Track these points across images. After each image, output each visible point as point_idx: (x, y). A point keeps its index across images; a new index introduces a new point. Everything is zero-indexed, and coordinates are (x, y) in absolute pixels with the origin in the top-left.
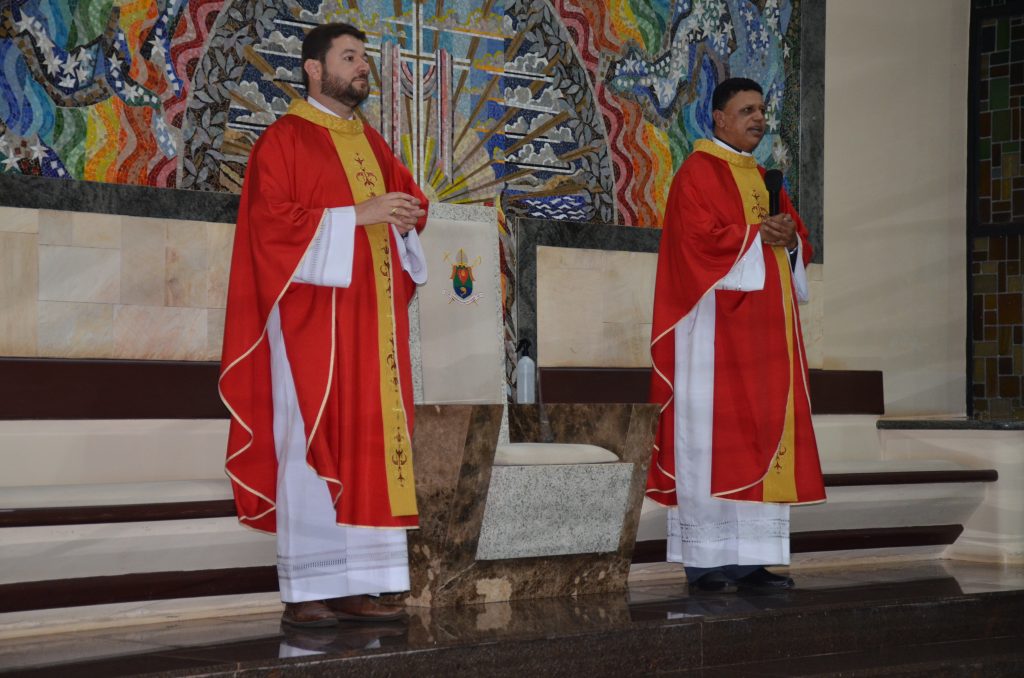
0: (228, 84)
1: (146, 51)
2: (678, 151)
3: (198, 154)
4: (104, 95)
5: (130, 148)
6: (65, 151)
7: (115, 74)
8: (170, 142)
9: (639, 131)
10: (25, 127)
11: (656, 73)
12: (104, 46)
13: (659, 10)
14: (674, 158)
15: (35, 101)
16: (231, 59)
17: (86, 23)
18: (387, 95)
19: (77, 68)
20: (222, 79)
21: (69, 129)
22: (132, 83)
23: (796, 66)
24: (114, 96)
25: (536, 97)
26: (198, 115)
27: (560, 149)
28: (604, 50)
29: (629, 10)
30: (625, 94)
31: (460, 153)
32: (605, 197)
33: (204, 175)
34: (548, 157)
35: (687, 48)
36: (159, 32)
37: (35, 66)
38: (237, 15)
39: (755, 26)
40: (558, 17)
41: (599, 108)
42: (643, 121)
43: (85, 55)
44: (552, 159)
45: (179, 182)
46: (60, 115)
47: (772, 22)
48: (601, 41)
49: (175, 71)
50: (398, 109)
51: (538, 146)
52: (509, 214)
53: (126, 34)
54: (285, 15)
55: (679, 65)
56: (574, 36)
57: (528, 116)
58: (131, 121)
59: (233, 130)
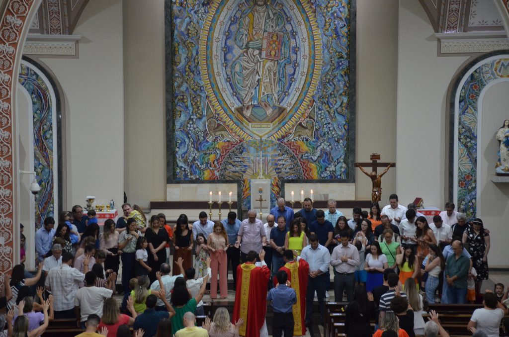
1: (214, 163)
2: (318, 167)
3: (222, 175)
4: (207, 169)
5: (211, 175)
6: (202, 176)
7: (209, 166)
8: (217, 174)
9: (308, 164)
10: (196, 174)
11: (313, 155)
12: (207, 163)
13: (313, 146)
15: (197, 171)
16: (227, 162)
17: (205, 161)
19: (203, 166)
20: (226, 165)
21: (202, 174)
22: (211, 167)
23: (348, 151)
24: (209, 169)
25: (285, 161)
26: (222, 170)
27: (290, 169)
29: (306, 146)
30: (305, 159)
31: (269, 171)
32: (301, 175)
33: (222, 178)
34: (288, 170)
35: (320, 151)
36: (216, 160)
37: (197, 167)
38: (228, 157)
39: (337, 145)
40: (290, 150)
41: (299, 162)
42: (310, 163)
43: (205, 165)
45: (219, 179)
46: (201, 172)
47: (342, 144)
48: (299, 152)
49: (218, 165)
50: (257, 165)
51: (285, 169)
52: (279, 179)
53: (211, 161)
54: (237, 155)
55: (318, 153)
56: (293, 151)
57: (283, 165)
58: (211, 172)
59: (227, 172)
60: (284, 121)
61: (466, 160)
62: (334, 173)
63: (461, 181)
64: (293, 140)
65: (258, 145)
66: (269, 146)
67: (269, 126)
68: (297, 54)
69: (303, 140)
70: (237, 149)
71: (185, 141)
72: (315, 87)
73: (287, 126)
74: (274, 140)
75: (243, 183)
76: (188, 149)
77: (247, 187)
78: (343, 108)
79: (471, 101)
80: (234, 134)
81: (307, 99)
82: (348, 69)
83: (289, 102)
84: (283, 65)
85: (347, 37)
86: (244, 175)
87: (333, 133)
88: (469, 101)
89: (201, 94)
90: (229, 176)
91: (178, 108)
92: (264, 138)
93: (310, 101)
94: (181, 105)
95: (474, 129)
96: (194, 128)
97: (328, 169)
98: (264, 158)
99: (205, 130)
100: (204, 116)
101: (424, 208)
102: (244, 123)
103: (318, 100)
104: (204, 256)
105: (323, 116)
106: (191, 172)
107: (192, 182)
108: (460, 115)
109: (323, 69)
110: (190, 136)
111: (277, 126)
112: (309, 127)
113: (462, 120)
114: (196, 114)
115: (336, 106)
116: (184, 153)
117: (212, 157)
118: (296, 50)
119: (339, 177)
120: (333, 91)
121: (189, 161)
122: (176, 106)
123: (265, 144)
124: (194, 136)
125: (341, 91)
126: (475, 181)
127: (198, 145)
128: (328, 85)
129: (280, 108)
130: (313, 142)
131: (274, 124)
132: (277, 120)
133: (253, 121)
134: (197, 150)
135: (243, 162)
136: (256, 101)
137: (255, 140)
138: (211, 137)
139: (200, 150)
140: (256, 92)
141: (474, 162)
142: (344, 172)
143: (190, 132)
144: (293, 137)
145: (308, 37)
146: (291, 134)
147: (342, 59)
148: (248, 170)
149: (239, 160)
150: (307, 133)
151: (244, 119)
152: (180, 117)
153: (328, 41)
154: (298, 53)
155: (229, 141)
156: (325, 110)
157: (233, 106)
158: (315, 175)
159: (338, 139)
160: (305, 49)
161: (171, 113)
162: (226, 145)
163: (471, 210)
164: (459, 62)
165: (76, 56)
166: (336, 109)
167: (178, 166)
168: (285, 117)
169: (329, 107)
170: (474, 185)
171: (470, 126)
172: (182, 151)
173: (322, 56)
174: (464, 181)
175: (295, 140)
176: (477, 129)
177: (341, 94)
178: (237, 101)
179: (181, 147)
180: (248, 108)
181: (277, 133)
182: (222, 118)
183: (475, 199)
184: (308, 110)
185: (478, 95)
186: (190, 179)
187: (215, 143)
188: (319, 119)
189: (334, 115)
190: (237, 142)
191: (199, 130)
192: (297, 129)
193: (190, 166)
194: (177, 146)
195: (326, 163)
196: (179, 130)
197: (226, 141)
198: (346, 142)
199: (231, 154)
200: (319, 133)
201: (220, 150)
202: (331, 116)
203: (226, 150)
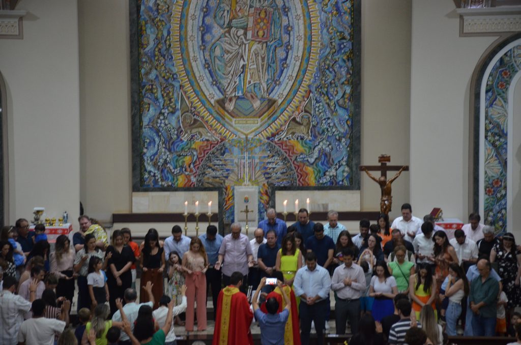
1: (189, 166)
2: (315, 171)
3: (199, 181)
4: (182, 174)
5: (187, 181)
6: (175, 183)
7: (184, 171)
8: (193, 179)
9: (304, 168)
10: (168, 180)
11: (309, 157)
12: (182, 167)
13: (310, 145)
15: (170, 176)
16: (206, 166)
17: (179, 164)
18: (239, 168)
19: (177, 171)
20: (204, 169)
21: (175, 180)
22: (187, 172)
23: (352, 152)
24: (184, 174)
25: (276, 164)
26: (199, 175)
27: (282, 173)
29: (301, 146)
30: (300, 162)
31: (256, 176)
32: (295, 181)
33: (200, 184)
34: (279, 175)
35: (318, 152)
36: (192, 163)
37: (170, 171)
38: (207, 159)
39: (338, 145)
40: (281, 150)
41: (293, 165)
42: (305, 166)
43: (178, 169)
44: (280, 175)
45: (196, 186)
46: (174, 178)
47: (344, 144)
48: (293, 153)
49: (195, 169)
50: (242, 169)
51: (276, 173)
52: (269, 185)
53: (186, 165)
54: (217, 157)
55: (316, 155)
56: (286, 153)
57: (274, 168)
58: (186, 177)
59: (206, 177)
60: (274, 116)
61: (495, 163)
62: (335, 178)
63: (488, 187)
64: (285, 139)
65: (243, 145)
66: (256, 146)
67: (256, 122)
68: (289, 34)
69: (297, 139)
70: (217, 150)
71: (154, 140)
72: (312, 74)
73: (277, 122)
74: (263, 138)
75: (225, 190)
76: (158, 149)
77: (230, 196)
78: (346, 100)
79: (501, 91)
80: (214, 132)
81: (302, 89)
82: (351, 53)
83: (280, 93)
84: (273, 48)
85: (350, 14)
86: (226, 181)
87: (334, 130)
88: (498, 91)
89: (174, 83)
90: (208, 183)
91: (146, 100)
92: (250, 136)
93: (306, 91)
94: (149, 96)
95: (504, 125)
96: (166, 125)
97: (327, 173)
98: (250, 161)
99: (178, 126)
100: (178, 109)
101: (443, 220)
102: (226, 118)
103: (316, 90)
104: (178, 280)
105: (322, 109)
106: (162, 177)
107: (163, 189)
108: (487, 107)
109: (322, 52)
110: (160, 134)
111: (266, 122)
112: (305, 123)
113: (490, 114)
114: (168, 107)
115: (337, 98)
116: (155, 155)
117: (187, 159)
118: (288, 30)
119: (341, 183)
120: (334, 80)
121: (159, 164)
122: (143, 98)
123: (252, 144)
124: (165, 134)
125: (343, 80)
126: (505, 188)
127: (170, 145)
128: (327, 72)
129: (270, 100)
130: (310, 141)
131: (262, 120)
132: (265, 115)
133: (237, 115)
134: (170, 150)
135: (225, 165)
136: (240, 92)
137: (239, 139)
138: (186, 135)
139: (172, 151)
140: (240, 80)
141: (504, 164)
142: (347, 177)
143: (161, 129)
144: (286, 136)
145: (303, 13)
146: (283, 131)
147: (344, 41)
148: (231, 175)
149: (221, 163)
150: (302, 131)
151: (226, 113)
152: (148, 110)
153: (327, 19)
154: (291, 33)
155: (207, 140)
156: (324, 103)
157: (213, 98)
158: (312, 181)
159: (339, 137)
160: (299, 28)
161: (138, 106)
162: (205, 144)
163: (501, 223)
164: (486, 43)
165: (20, 36)
166: (338, 101)
167: (146, 170)
168: (276, 111)
169: (329, 98)
170: (503, 192)
171: (498, 121)
172: (152, 152)
173: (320, 37)
174: (492, 188)
175: (287, 138)
176: (507, 124)
177: (343, 83)
178: (218, 92)
179: (150, 148)
180: (231, 100)
181: (266, 131)
182: (199, 113)
183: (505, 209)
184: (303, 103)
185: (508, 83)
186: (160, 187)
187: (191, 142)
188: (317, 113)
189: (335, 109)
190: (218, 141)
191: (172, 127)
192: (290, 125)
193: (160, 170)
194: (144, 146)
195: (325, 166)
196: (147, 127)
197: (204, 139)
198: (349, 141)
199: (210, 155)
200: (316, 130)
201: (197, 151)
202: (331, 109)
203: (204, 151)
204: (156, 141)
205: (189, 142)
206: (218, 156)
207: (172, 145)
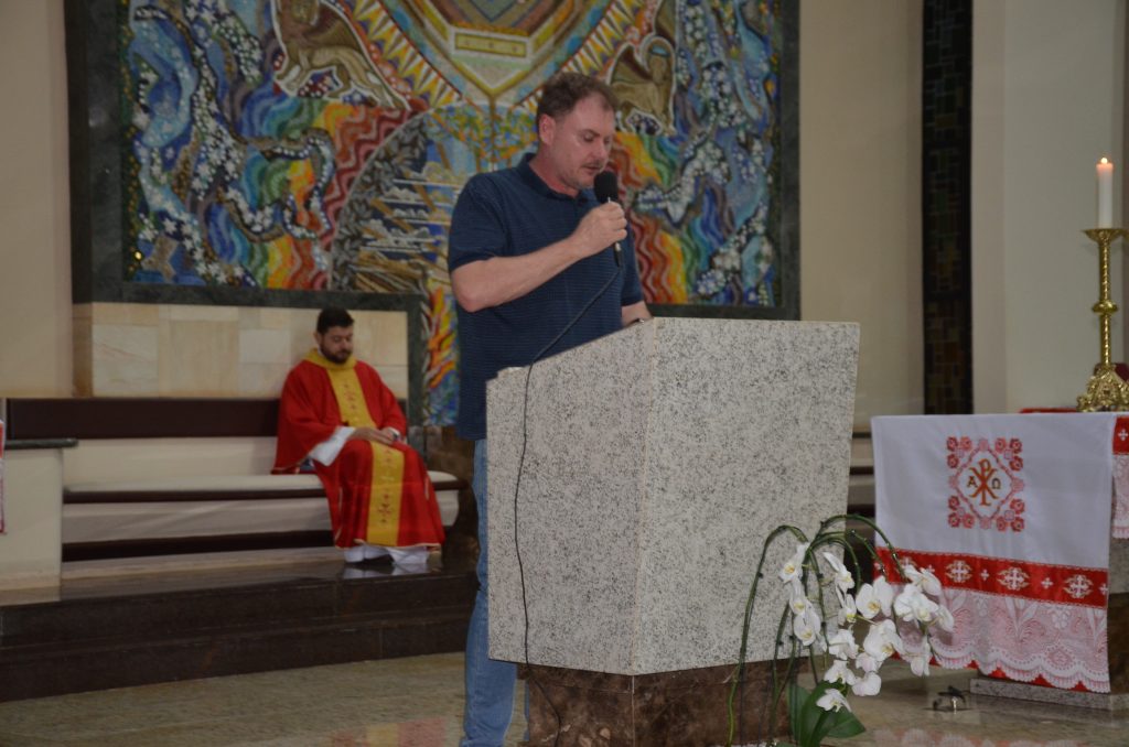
0: (362, 222)
1: (307, 205)
2: (687, 250)
3: (341, 268)
4: (279, 235)
5: (297, 266)
6: (256, 270)
7: (288, 221)
8: (323, 260)
9: (657, 238)
10: (231, 257)
11: (670, 199)
12: (280, 204)
13: (671, 156)
14: (684, 255)
15: (236, 240)
16: (363, 207)
17: (270, 193)
19: (262, 220)
20: (358, 219)
21: (258, 256)
22: (298, 225)
23: (778, 189)
24: (287, 235)
26: (341, 243)
28: (630, 185)
29: (648, 157)
30: (647, 214)
33: (345, 281)
35: (692, 181)
36: (316, 193)
37: (237, 219)
38: (368, 179)
39: (745, 163)
42: (661, 232)
43: (269, 211)
45: (329, 286)
46: (252, 249)
47: (758, 160)
48: (627, 180)
49: (326, 217)
54: (401, 176)
55: (687, 193)
58: (298, 249)
59: (365, 251)
60: (574, 35)
62: (737, 277)
65: (482, 134)
66: (522, 145)
67: (520, 51)
69: (638, 128)
71: (176, 79)
75: (425, 308)
76: (193, 121)
77: (443, 332)
78: (762, 6)
80: (388, 71)
86: (430, 272)
87: (733, 108)
90: (371, 277)
92: (503, 104)
96: (219, 17)
97: (718, 261)
99: (265, 30)
102: (426, 22)
105: (701, 30)
106: (207, 243)
107: (212, 295)
110: (198, 52)
111: (550, 53)
112: (657, 75)
116: (179, 142)
117: (299, 172)
119: (752, 297)
121: (196, 184)
123: (508, 132)
124: (217, 58)
127: (237, 104)
130: (672, 140)
131: (538, 44)
132: (547, 25)
133: (463, 15)
134: (235, 129)
135: (425, 209)
137: (469, 110)
138: (295, 71)
139: (245, 135)
142: (767, 277)
143: (201, 33)
149: (413, 198)
150: (650, 100)
155: (368, 102)
158: (679, 290)
159: (748, 134)
162: (360, 118)
166: (742, 6)
167: (144, 208)
172: (167, 128)
179: (159, 108)
186: (203, 283)
187: (310, 104)
188: (690, 40)
189: (735, 32)
190: (403, 110)
191: (241, 31)
192: (619, 76)
193: (201, 210)
194: (137, 98)
195: (713, 234)
196: (148, 13)
197: (357, 98)
198: (771, 150)
199: (378, 165)
200: (688, 103)
201: (331, 142)
202: (726, 33)
203: (359, 143)
204: (183, 84)
205: (305, 100)
206: (404, 170)
207: (243, 105)
